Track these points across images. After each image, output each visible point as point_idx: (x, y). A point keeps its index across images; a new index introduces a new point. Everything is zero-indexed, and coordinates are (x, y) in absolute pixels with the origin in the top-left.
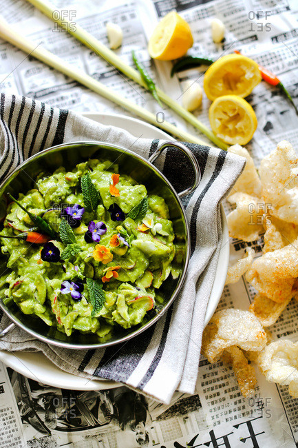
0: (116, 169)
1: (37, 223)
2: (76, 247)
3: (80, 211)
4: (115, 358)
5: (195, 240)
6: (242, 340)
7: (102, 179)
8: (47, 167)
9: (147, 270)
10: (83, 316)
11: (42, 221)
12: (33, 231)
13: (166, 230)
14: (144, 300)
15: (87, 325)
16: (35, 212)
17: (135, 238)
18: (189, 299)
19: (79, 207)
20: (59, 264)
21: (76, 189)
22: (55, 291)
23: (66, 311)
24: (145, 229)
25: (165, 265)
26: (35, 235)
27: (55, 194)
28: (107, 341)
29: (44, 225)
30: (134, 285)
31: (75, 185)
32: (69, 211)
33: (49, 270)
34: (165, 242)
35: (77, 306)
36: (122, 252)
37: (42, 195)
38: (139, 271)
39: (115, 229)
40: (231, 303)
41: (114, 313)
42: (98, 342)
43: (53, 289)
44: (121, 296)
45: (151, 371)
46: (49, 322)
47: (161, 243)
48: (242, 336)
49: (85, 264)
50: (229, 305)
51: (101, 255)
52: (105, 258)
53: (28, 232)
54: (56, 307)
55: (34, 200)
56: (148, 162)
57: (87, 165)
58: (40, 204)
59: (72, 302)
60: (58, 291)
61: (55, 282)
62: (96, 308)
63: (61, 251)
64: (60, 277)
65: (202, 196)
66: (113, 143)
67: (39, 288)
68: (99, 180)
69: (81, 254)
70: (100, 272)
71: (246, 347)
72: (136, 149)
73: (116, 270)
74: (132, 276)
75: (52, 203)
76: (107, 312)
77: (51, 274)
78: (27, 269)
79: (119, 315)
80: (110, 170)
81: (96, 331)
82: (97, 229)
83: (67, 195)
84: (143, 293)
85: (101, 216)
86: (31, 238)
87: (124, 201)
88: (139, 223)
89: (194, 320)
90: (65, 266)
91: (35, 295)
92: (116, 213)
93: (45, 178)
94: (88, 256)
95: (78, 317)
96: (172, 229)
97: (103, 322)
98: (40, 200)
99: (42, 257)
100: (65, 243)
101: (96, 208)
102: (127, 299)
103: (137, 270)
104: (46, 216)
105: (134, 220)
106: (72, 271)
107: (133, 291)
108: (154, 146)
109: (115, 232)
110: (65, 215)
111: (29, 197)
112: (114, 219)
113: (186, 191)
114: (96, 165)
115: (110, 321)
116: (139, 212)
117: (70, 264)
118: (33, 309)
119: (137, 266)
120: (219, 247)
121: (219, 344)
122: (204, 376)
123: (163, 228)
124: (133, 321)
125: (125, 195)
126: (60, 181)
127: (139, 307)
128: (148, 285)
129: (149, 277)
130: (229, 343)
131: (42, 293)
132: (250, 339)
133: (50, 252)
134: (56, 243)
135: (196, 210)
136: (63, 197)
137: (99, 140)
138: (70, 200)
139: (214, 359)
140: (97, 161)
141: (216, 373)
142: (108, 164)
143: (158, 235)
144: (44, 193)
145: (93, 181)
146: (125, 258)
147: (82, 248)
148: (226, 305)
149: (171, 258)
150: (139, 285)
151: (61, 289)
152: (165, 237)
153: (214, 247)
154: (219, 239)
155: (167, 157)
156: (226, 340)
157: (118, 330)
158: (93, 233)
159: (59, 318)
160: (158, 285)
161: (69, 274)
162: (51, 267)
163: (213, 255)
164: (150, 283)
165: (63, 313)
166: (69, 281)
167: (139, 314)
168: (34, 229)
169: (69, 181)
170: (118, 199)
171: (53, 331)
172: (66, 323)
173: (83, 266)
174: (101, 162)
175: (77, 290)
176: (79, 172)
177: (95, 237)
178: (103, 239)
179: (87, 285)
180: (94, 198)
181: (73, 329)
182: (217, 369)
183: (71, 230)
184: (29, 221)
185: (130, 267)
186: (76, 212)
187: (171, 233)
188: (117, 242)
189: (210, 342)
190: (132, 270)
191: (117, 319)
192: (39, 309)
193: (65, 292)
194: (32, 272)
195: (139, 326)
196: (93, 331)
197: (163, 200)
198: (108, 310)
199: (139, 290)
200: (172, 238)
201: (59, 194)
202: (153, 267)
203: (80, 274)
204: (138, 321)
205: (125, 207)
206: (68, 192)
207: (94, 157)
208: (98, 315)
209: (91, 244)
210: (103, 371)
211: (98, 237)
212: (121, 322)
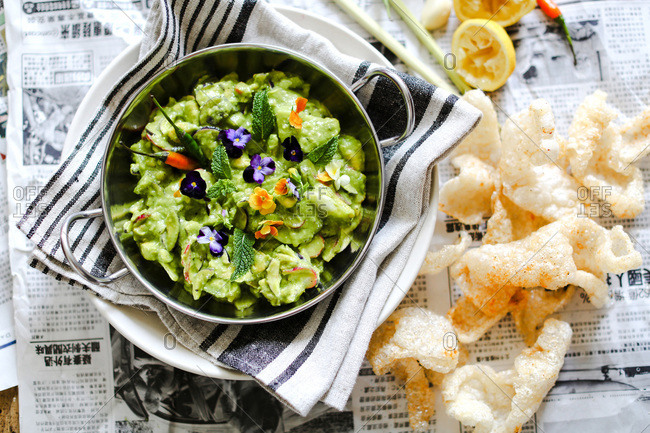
0: (307, 90)
1: (185, 142)
2: (229, 185)
3: (245, 138)
4: (250, 342)
5: (391, 207)
6: (424, 354)
7: (284, 101)
8: (214, 70)
9: (318, 234)
10: (220, 278)
11: (191, 141)
12: (178, 152)
13: (355, 186)
14: (304, 273)
15: (223, 291)
16: (185, 127)
17: (311, 188)
18: (363, 285)
19: (245, 132)
20: (202, 201)
21: (246, 107)
22: (189, 237)
23: (199, 266)
24: (326, 179)
25: (345, 232)
26: (179, 158)
27: (216, 108)
28: (246, 317)
29: (192, 147)
30: (296, 250)
31: (245, 101)
32: (231, 134)
33: (188, 208)
34: (350, 202)
35: (214, 263)
36: (288, 204)
37: (199, 106)
38: (306, 234)
39: (286, 171)
40: (425, 300)
41: (262, 282)
42: (233, 316)
43: (187, 234)
44: (276, 262)
45: (292, 369)
46: (173, 276)
47: (345, 201)
48: (424, 349)
49: (237, 208)
50: (421, 303)
51: (260, 201)
52: (264, 206)
53: (171, 151)
54: (186, 258)
55: (187, 110)
56: (349, 90)
57: (268, 77)
58: (194, 117)
59: (209, 256)
60: (193, 237)
61: (193, 225)
62: (239, 271)
63: (210, 185)
64: (199, 221)
65: (411, 151)
66: (309, 54)
67: (169, 229)
68: (280, 101)
69: (234, 194)
70: (255, 224)
71: (428, 364)
72: (337, 69)
73: (276, 226)
74: (296, 238)
75: (209, 120)
76: (253, 278)
77: (189, 214)
78: (159, 200)
79: (268, 285)
80: (292, 89)
81: (234, 301)
82: (263, 167)
83: (232, 113)
84: (305, 264)
85: (272, 150)
86: (173, 160)
87: (305, 136)
88: (321, 169)
89: (365, 314)
90: (210, 207)
91: (163, 237)
92: (292, 150)
93: (207, 84)
94: (243, 199)
95: (213, 277)
96: (363, 186)
97: (245, 290)
98: (195, 112)
99: (182, 189)
100: (217, 177)
101: (267, 137)
102: (283, 267)
103: (304, 232)
104: (198, 135)
105: (315, 164)
106: (219, 215)
107: (293, 258)
108: (362, 70)
109: (286, 174)
110: (223, 138)
111: (182, 104)
112: (288, 157)
113: (392, 139)
114: (279, 80)
115: (255, 292)
116: (323, 155)
117: (218, 204)
118: (156, 255)
119: (305, 226)
120: (420, 223)
121: (392, 352)
122: (367, 390)
123: (351, 182)
124: (285, 297)
125: (309, 128)
126: (227, 92)
127: (297, 280)
128: (315, 254)
129: (319, 244)
130: (405, 354)
131: (173, 235)
132: (435, 356)
133: (194, 184)
134: (204, 174)
135: (399, 168)
136: (226, 115)
137: (291, 47)
138: (236, 119)
139: (381, 370)
140: (282, 74)
141: (383, 389)
142: (296, 81)
143: (342, 190)
144: (202, 103)
145: (271, 102)
146: (290, 211)
147: (238, 187)
148: (417, 301)
149: (354, 225)
150: (303, 252)
151: (199, 236)
152: (352, 196)
153: (414, 223)
154: (422, 213)
155: (376, 88)
156: (402, 348)
157: (263, 306)
158: (256, 171)
159: (187, 274)
160: (328, 257)
161: (213, 219)
162: (192, 204)
163: (410, 232)
164: (319, 252)
165: (194, 268)
166: (212, 228)
167: (294, 291)
168: (179, 148)
169: (239, 94)
170: (298, 132)
171: (177, 289)
172: (196, 282)
173: (233, 211)
174: (288, 77)
175: (219, 241)
176: (254, 85)
177: (257, 176)
178: (268, 180)
179: (234, 238)
180: (267, 124)
181: (203, 292)
182: (386, 384)
183: (227, 160)
184: (174, 137)
185: (295, 226)
186: (240, 138)
187: (361, 191)
188: (284, 189)
189: (381, 347)
190: (297, 230)
191: (264, 291)
192: (165, 257)
193: (202, 241)
194: (164, 206)
195: (292, 305)
196: (230, 300)
197: (360, 145)
198: (255, 276)
199: (302, 258)
200: (361, 198)
201: (222, 109)
202: (327, 232)
203: (227, 222)
204: (291, 299)
205: (305, 144)
206: (235, 109)
207: (280, 68)
208: (240, 280)
209: (250, 185)
210: (231, 356)
211: (261, 178)
212: (269, 296)
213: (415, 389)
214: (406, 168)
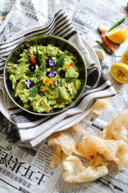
0: (76, 62)
1: (37, 55)
2: (41, 73)
3: (53, 64)
4: (21, 115)
5: (79, 104)
6: (64, 146)
8: (57, 43)
9: (56, 99)
10: (24, 95)
11: (39, 56)
12: (34, 57)
13: (73, 93)
14: (46, 106)
15: (23, 98)
16: (40, 52)
17: (61, 86)
19: (54, 63)
20: (32, 73)
21: (58, 57)
22: (23, 80)
23: (21, 88)
24: (66, 87)
25: (63, 103)
26: (33, 59)
27: (50, 52)
28: (25, 109)
29: (38, 58)
30: (48, 100)
31: (59, 55)
32: (50, 61)
33: (28, 73)
34: (69, 96)
35: (25, 90)
36: (53, 87)
37: (47, 49)
38: (53, 97)
40: (74, 135)
41: (34, 102)
42: (22, 107)
43: (23, 79)
44: (41, 99)
45: (27, 128)
46: (13, 87)
47: (68, 95)
48: (64, 145)
49: (40, 80)
50: (72, 135)
51: (46, 82)
52: (46, 83)
53: (32, 56)
54: (19, 84)
55: (43, 49)
56: (86, 68)
57: (68, 53)
58: (44, 51)
59: (25, 88)
60: (24, 80)
61: (26, 77)
62: (30, 96)
63: (36, 70)
64: (29, 78)
65: (92, 92)
66: (82, 54)
67: (20, 75)
68: (67, 60)
69: (41, 76)
70: (42, 87)
71: (63, 150)
72: (87, 61)
73: (47, 90)
74: (50, 97)
75: (47, 54)
76: (33, 100)
78: (22, 67)
79: (35, 104)
80: (72, 59)
82: (53, 74)
83: (54, 56)
84: (48, 105)
85: (58, 71)
86: (31, 58)
87: (68, 72)
88: (67, 83)
89: (55, 126)
90: (33, 75)
91: (17, 76)
92: (62, 74)
93: (52, 46)
94: (43, 79)
95: (23, 93)
96: (75, 95)
97: (29, 102)
98: (45, 50)
99: (29, 66)
100: (40, 69)
101: (59, 68)
102: (42, 102)
103: (53, 96)
104: (42, 56)
105: (66, 81)
106: (34, 79)
107: (46, 101)
108: (93, 65)
109: (57, 79)
110: (47, 61)
111: (43, 47)
112: (60, 75)
113: (89, 86)
114: (71, 56)
115: (31, 104)
116: (69, 80)
117: (36, 77)
118: (12, 79)
120: (83, 112)
121: (55, 141)
122: (44, 148)
123: (72, 91)
124: (37, 110)
125: (70, 71)
126: (55, 50)
127: (43, 107)
129: (55, 102)
130: (58, 143)
131: (20, 77)
132: (66, 148)
133: (33, 67)
134: (37, 67)
135: (86, 95)
136: (52, 55)
137: (79, 49)
138: (54, 58)
140: (72, 54)
141: (48, 151)
142: (75, 58)
143: (69, 92)
144: (48, 49)
145: (65, 59)
146: (53, 89)
147: (44, 75)
148: (71, 134)
149: (67, 103)
150: (49, 101)
151: (26, 81)
152: (71, 95)
153: (82, 111)
154: (85, 110)
155: (93, 72)
156: (59, 141)
157: (31, 109)
158: (50, 74)
159: (17, 88)
160: (55, 107)
161: (32, 79)
162: (30, 72)
163: (79, 113)
164: (53, 104)
166: (30, 81)
167: (41, 110)
168: (35, 57)
169: (58, 53)
170: (67, 70)
171: (12, 91)
172: (18, 91)
173: (38, 80)
174: (73, 56)
175: (30, 85)
176: (64, 53)
178: (52, 78)
179: (34, 87)
180: (61, 64)
181: (18, 96)
182: (50, 150)
183: (45, 67)
184: (36, 53)
185: (51, 93)
186: (52, 63)
187: (74, 96)
188: (54, 82)
189: (54, 138)
190: (51, 95)
191: (33, 105)
192: (14, 81)
193: (26, 83)
194: (22, 69)
195: (39, 113)
196: (24, 102)
197: (81, 84)
199: (48, 102)
200: (73, 97)
201: (52, 53)
202: (59, 100)
203: (35, 82)
205: (67, 75)
206: (55, 56)
208: (29, 98)
209: (47, 76)
210: (14, 115)
211: (51, 76)
212: (34, 107)
213: (56, 155)
214: (88, 96)
